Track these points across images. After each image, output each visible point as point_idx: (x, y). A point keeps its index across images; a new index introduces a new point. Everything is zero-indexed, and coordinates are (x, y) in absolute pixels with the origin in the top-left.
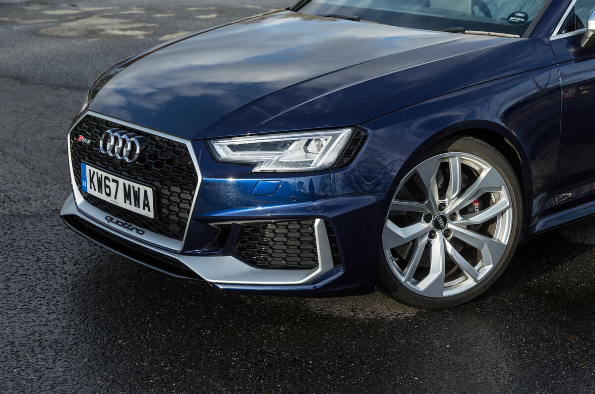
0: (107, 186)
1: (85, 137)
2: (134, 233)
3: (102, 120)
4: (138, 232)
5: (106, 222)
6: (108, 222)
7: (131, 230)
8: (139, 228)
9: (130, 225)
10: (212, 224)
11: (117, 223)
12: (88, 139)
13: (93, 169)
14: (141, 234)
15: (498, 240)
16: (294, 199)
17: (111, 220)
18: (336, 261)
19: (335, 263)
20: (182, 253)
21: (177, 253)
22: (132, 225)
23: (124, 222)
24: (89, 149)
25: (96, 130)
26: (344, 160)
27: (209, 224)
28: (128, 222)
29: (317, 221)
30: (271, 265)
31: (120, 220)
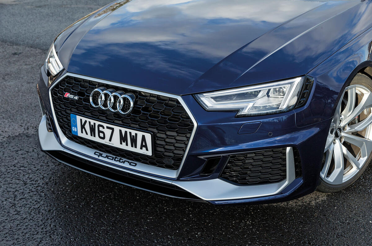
0: (100, 132)
1: (71, 94)
2: (126, 165)
3: (84, 80)
4: (130, 164)
5: (96, 157)
6: (99, 157)
7: (124, 162)
8: (130, 161)
9: (120, 159)
10: (202, 157)
11: (107, 157)
12: (76, 95)
13: (84, 119)
14: (135, 166)
15: (368, 139)
16: (270, 134)
17: (101, 155)
18: (297, 174)
19: (296, 176)
20: (178, 179)
21: (174, 180)
22: (122, 159)
23: (114, 157)
24: (77, 103)
25: (80, 88)
26: (301, 101)
27: (198, 157)
28: (119, 156)
29: (288, 149)
30: (249, 182)
31: (108, 155)
